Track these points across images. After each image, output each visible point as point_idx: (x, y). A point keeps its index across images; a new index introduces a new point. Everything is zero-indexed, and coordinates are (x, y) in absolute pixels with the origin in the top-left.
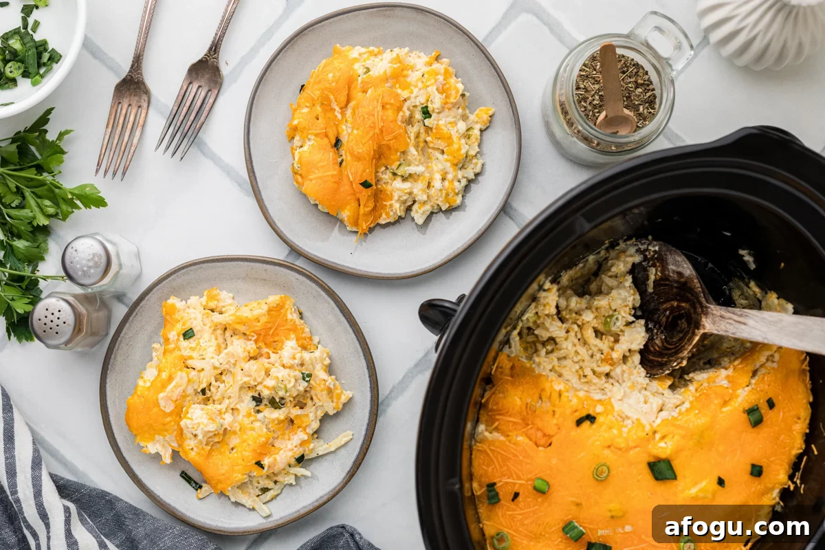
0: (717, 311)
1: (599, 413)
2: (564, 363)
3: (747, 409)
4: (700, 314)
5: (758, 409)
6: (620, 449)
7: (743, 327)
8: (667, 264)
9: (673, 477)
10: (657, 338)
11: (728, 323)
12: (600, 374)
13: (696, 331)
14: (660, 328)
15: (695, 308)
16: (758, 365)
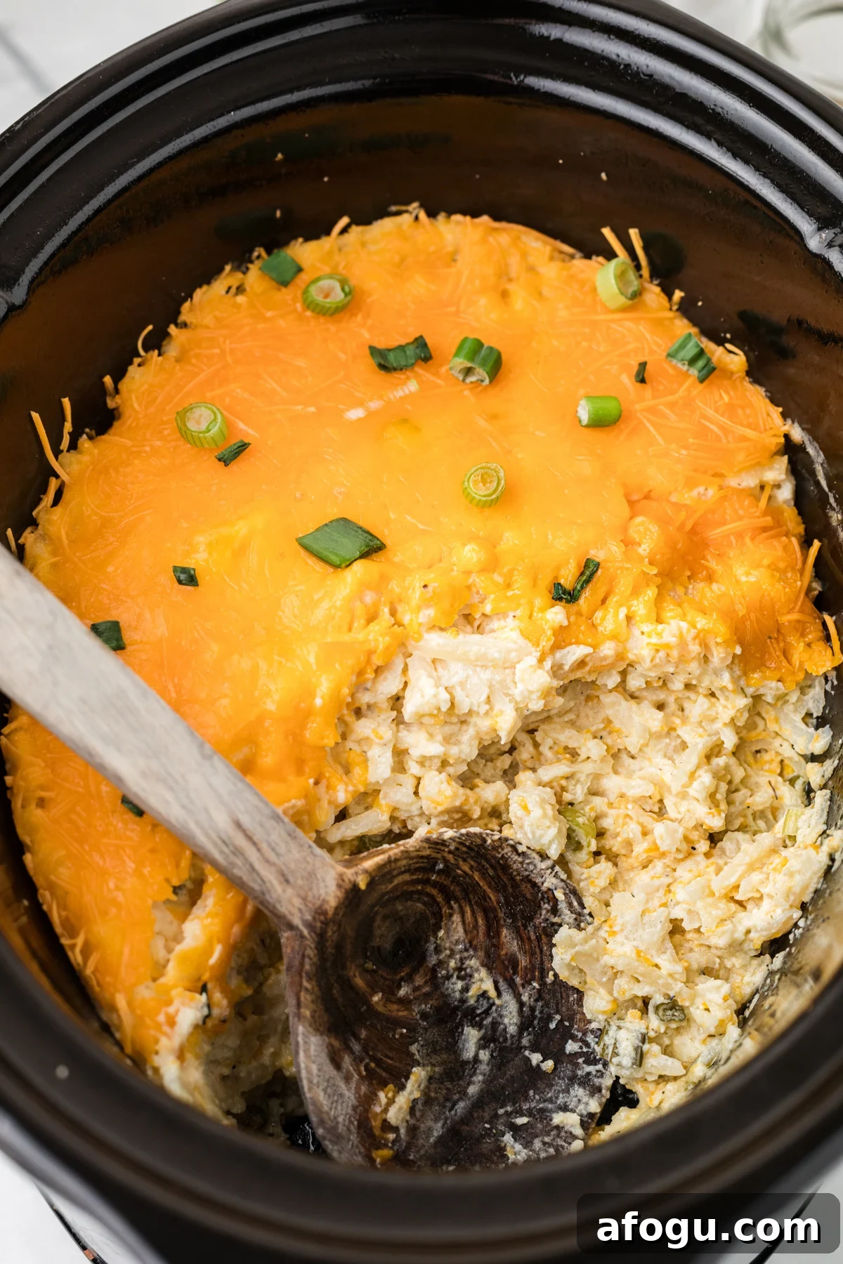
0: (290, 902)
4: (333, 920)
7: (246, 820)
8: (354, 1108)
10: (457, 942)
11: (278, 855)
13: (363, 886)
14: (441, 963)
15: (339, 947)
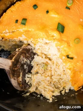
1: (65, 56)
2: (60, 73)
3: (24, 26)
5: (21, 23)
6: (67, 43)
8: (17, 82)
9: (59, 24)
12: (52, 62)
16: (11, 33)
